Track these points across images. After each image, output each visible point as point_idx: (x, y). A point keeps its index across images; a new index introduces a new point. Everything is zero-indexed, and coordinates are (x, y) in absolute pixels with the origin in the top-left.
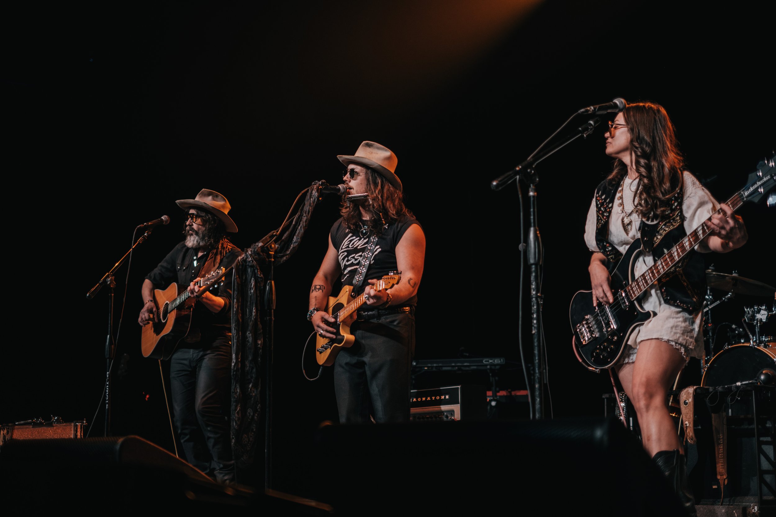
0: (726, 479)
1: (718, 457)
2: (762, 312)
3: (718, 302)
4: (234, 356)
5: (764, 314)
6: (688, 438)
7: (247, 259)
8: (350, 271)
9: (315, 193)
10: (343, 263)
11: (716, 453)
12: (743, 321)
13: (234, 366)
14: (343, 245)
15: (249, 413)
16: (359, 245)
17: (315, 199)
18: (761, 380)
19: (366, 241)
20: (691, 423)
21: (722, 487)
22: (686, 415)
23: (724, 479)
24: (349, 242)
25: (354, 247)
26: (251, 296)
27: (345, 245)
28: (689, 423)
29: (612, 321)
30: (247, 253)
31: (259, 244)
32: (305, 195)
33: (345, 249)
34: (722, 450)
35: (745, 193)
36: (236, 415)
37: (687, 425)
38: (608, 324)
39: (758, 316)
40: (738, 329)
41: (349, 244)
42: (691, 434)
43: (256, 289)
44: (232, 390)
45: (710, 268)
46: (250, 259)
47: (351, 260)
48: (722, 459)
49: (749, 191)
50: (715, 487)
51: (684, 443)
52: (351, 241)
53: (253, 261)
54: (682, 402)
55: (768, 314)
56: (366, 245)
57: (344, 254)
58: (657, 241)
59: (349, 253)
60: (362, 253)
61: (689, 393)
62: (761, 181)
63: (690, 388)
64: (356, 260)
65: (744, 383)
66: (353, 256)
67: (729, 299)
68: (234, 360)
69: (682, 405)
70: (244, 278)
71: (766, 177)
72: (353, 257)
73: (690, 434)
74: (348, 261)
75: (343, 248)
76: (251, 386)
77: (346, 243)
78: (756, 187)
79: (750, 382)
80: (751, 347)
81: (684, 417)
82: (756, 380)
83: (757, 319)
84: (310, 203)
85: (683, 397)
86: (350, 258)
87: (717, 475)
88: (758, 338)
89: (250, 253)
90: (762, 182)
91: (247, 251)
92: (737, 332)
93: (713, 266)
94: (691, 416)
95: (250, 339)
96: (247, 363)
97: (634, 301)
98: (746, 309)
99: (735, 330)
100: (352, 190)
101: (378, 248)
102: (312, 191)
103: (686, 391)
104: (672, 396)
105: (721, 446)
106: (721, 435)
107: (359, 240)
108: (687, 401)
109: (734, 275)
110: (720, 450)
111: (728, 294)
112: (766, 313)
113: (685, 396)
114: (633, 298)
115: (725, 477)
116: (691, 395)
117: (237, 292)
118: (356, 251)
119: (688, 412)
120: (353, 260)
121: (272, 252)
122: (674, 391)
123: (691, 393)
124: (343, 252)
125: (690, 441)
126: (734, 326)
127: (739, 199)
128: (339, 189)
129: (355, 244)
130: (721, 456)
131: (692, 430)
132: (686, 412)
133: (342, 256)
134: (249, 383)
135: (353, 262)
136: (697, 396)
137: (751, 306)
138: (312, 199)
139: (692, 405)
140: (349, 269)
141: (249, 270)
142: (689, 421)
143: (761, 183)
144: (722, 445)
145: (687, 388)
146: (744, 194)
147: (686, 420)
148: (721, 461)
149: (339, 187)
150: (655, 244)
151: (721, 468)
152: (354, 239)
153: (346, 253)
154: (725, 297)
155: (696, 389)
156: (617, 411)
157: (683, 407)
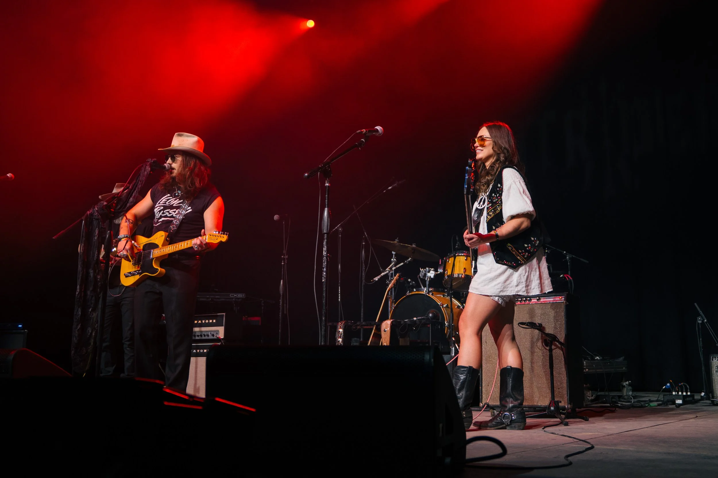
2: (431, 272)
3: (402, 264)
4: (78, 287)
5: (433, 273)
7: (94, 214)
8: (163, 221)
9: (148, 169)
10: (159, 214)
12: (418, 277)
13: (78, 294)
14: (161, 201)
15: (88, 331)
16: (174, 204)
17: (148, 172)
18: (430, 317)
19: (180, 201)
24: (166, 200)
25: (171, 204)
26: (95, 242)
27: (163, 201)
30: (95, 209)
31: (104, 203)
32: (140, 169)
33: (162, 205)
36: (77, 332)
39: (429, 275)
40: (412, 282)
41: (166, 201)
43: (98, 237)
44: (75, 313)
45: (396, 240)
46: (97, 214)
47: (165, 213)
52: (168, 200)
53: (98, 216)
54: (382, 330)
55: (435, 273)
56: (181, 204)
57: (161, 208)
59: (165, 208)
60: (176, 210)
61: (387, 324)
63: (388, 320)
64: (170, 214)
65: (418, 318)
66: (168, 210)
67: (409, 262)
68: (78, 290)
70: (91, 228)
72: (168, 212)
74: (163, 213)
75: (160, 203)
76: (90, 310)
77: (164, 200)
79: (422, 318)
80: (424, 295)
81: (383, 339)
82: (426, 317)
83: (428, 276)
84: (144, 175)
85: (383, 327)
86: (166, 212)
88: (427, 289)
89: (97, 209)
91: (94, 208)
92: (411, 284)
93: (398, 239)
94: (388, 339)
95: (92, 275)
96: (89, 293)
98: (421, 269)
99: (410, 282)
100: (174, 170)
101: (190, 209)
102: (146, 167)
103: (385, 323)
104: (375, 326)
107: (175, 200)
108: (386, 330)
109: (413, 246)
111: (408, 258)
112: (434, 272)
113: (385, 326)
116: (389, 326)
117: (84, 239)
118: (171, 207)
119: (386, 337)
120: (167, 213)
121: (112, 209)
122: (376, 322)
123: (389, 324)
124: (160, 206)
126: (409, 280)
128: (165, 167)
129: (171, 202)
133: (158, 209)
134: (90, 308)
135: (167, 215)
136: (392, 326)
137: (424, 268)
138: (146, 172)
139: (389, 332)
140: (163, 219)
141: (95, 222)
142: (387, 343)
145: (386, 321)
147: (385, 342)
149: (165, 166)
152: (171, 199)
153: (162, 208)
154: (406, 261)
155: (393, 321)
156: (337, 335)
157: (383, 333)
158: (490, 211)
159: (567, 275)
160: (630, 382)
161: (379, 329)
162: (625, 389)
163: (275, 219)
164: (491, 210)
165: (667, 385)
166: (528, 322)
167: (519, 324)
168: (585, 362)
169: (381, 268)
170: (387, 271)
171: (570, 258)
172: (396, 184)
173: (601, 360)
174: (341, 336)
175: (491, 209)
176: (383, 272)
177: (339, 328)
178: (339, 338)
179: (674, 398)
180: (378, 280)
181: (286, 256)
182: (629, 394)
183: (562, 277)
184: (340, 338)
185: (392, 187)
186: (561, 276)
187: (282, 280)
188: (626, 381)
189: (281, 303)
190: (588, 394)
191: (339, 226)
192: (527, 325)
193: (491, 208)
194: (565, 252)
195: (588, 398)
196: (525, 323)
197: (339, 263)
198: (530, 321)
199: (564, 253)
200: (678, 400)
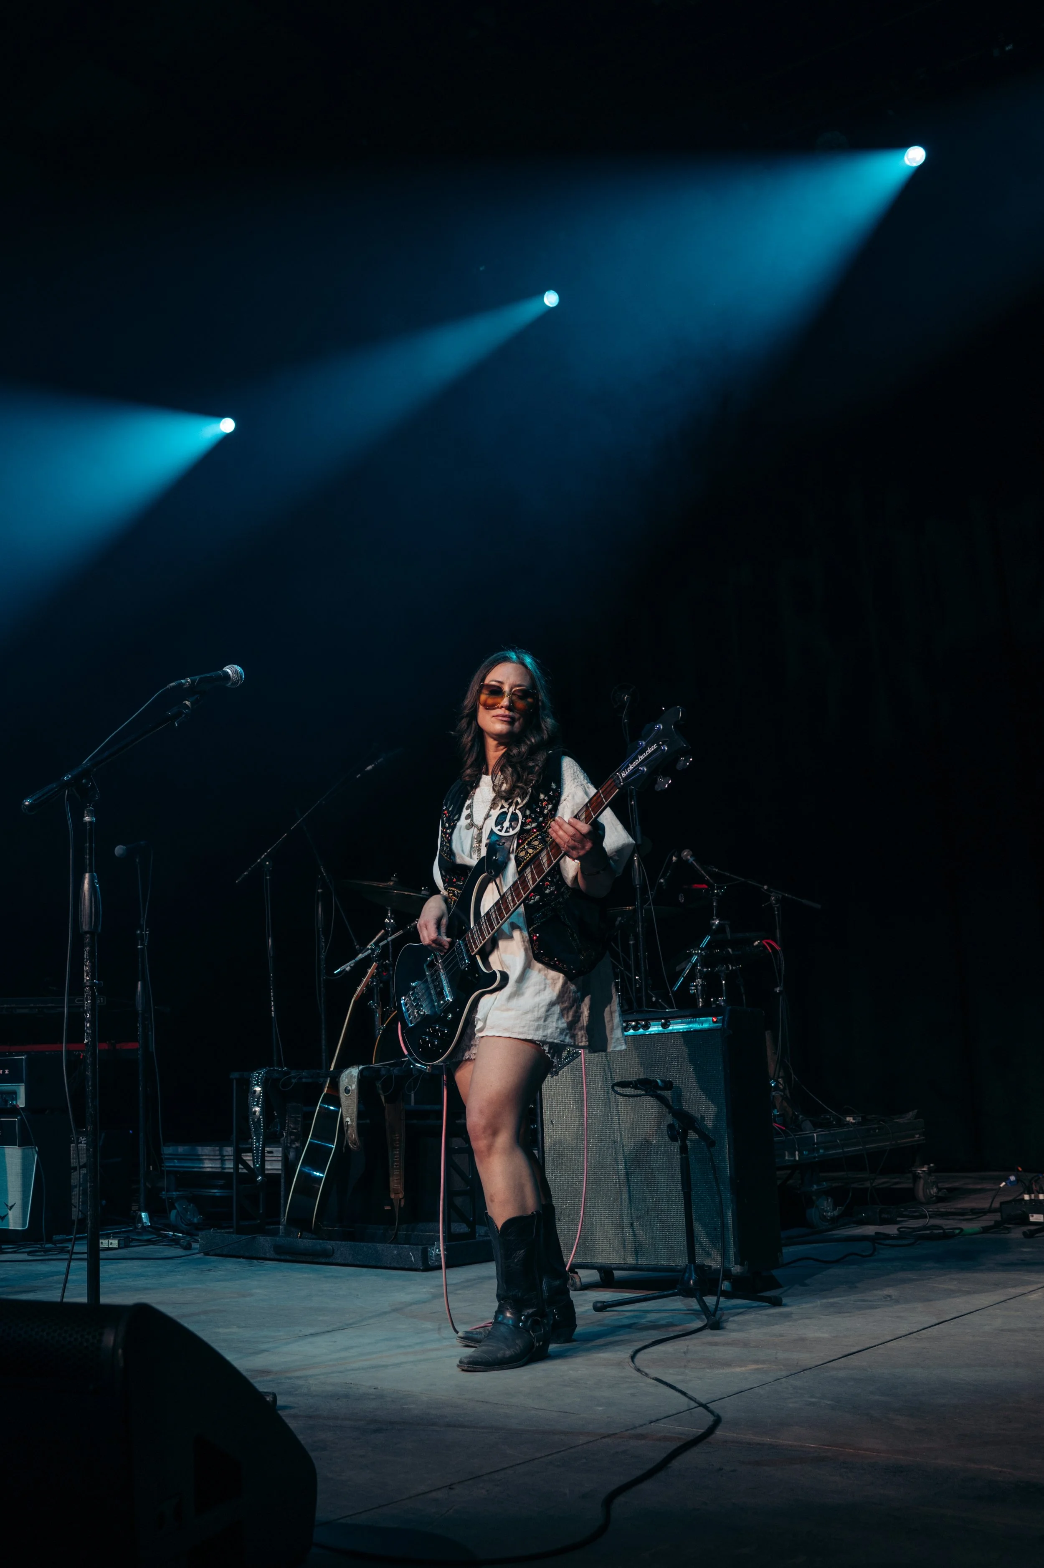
0: (402, 1198)
1: (393, 1166)
3: (401, 933)
6: (349, 1142)
11: (390, 1160)
20: (355, 1120)
21: (397, 1210)
22: (347, 1108)
23: (400, 1199)
28: (351, 1120)
29: (447, 990)
34: (398, 1156)
35: (623, 775)
37: (349, 1124)
38: (441, 994)
42: (354, 1136)
45: (392, 878)
48: (398, 1171)
49: (627, 771)
50: (387, 1208)
51: (344, 1149)
54: (342, 1089)
58: (527, 858)
61: (352, 1076)
62: (644, 754)
63: (353, 1068)
69: (342, 1093)
71: (650, 747)
73: (352, 1136)
78: (637, 764)
81: (344, 1110)
85: (344, 1082)
87: (391, 1193)
90: (645, 756)
94: (355, 1110)
97: (475, 955)
103: (348, 1073)
104: (329, 1079)
105: (396, 1151)
106: (397, 1135)
108: (349, 1088)
110: (396, 1157)
113: (347, 1080)
114: (474, 951)
115: (401, 1196)
116: (356, 1080)
119: (349, 1104)
122: (331, 1071)
123: (355, 1077)
125: (353, 1147)
127: (612, 785)
130: (396, 1165)
131: (355, 1131)
132: (348, 1103)
136: (363, 1080)
139: (356, 1093)
142: (352, 1117)
143: (643, 757)
144: (398, 1149)
145: (350, 1069)
146: (621, 775)
147: (347, 1115)
148: (396, 1172)
150: (523, 862)
151: (396, 1183)
154: (410, 925)
155: (363, 1069)
156: (250, 1099)
157: (343, 1096)
158: (533, 838)
159: (766, 941)
160: (932, 1165)
161: (335, 1085)
162: (922, 1182)
163: (116, 854)
164: (536, 837)
165: (1009, 1179)
166: (638, 1080)
167: (616, 1088)
168: (815, 1135)
169: (356, 944)
170: (368, 949)
171: (777, 900)
172: (381, 759)
173: (858, 1124)
174: (258, 1102)
175: (535, 835)
176: (361, 952)
177: (255, 1085)
178: (254, 1105)
179: (1025, 1210)
180: (350, 970)
181: (146, 931)
182: (930, 1193)
183: (757, 945)
184: (257, 1105)
185: (373, 765)
186: (756, 943)
187: (139, 983)
188: (923, 1166)
189: (140, 1029)
190: (826, 1206)
191: (265, 856)
192: (636, 1088)
193: (535, 830)
194: (766, 887)
195: (825, 1214)
196: (631, 1083)
197: (269, 936)
198: (642, 1076)
199: (764, 889)
200: (1035, 1216)
